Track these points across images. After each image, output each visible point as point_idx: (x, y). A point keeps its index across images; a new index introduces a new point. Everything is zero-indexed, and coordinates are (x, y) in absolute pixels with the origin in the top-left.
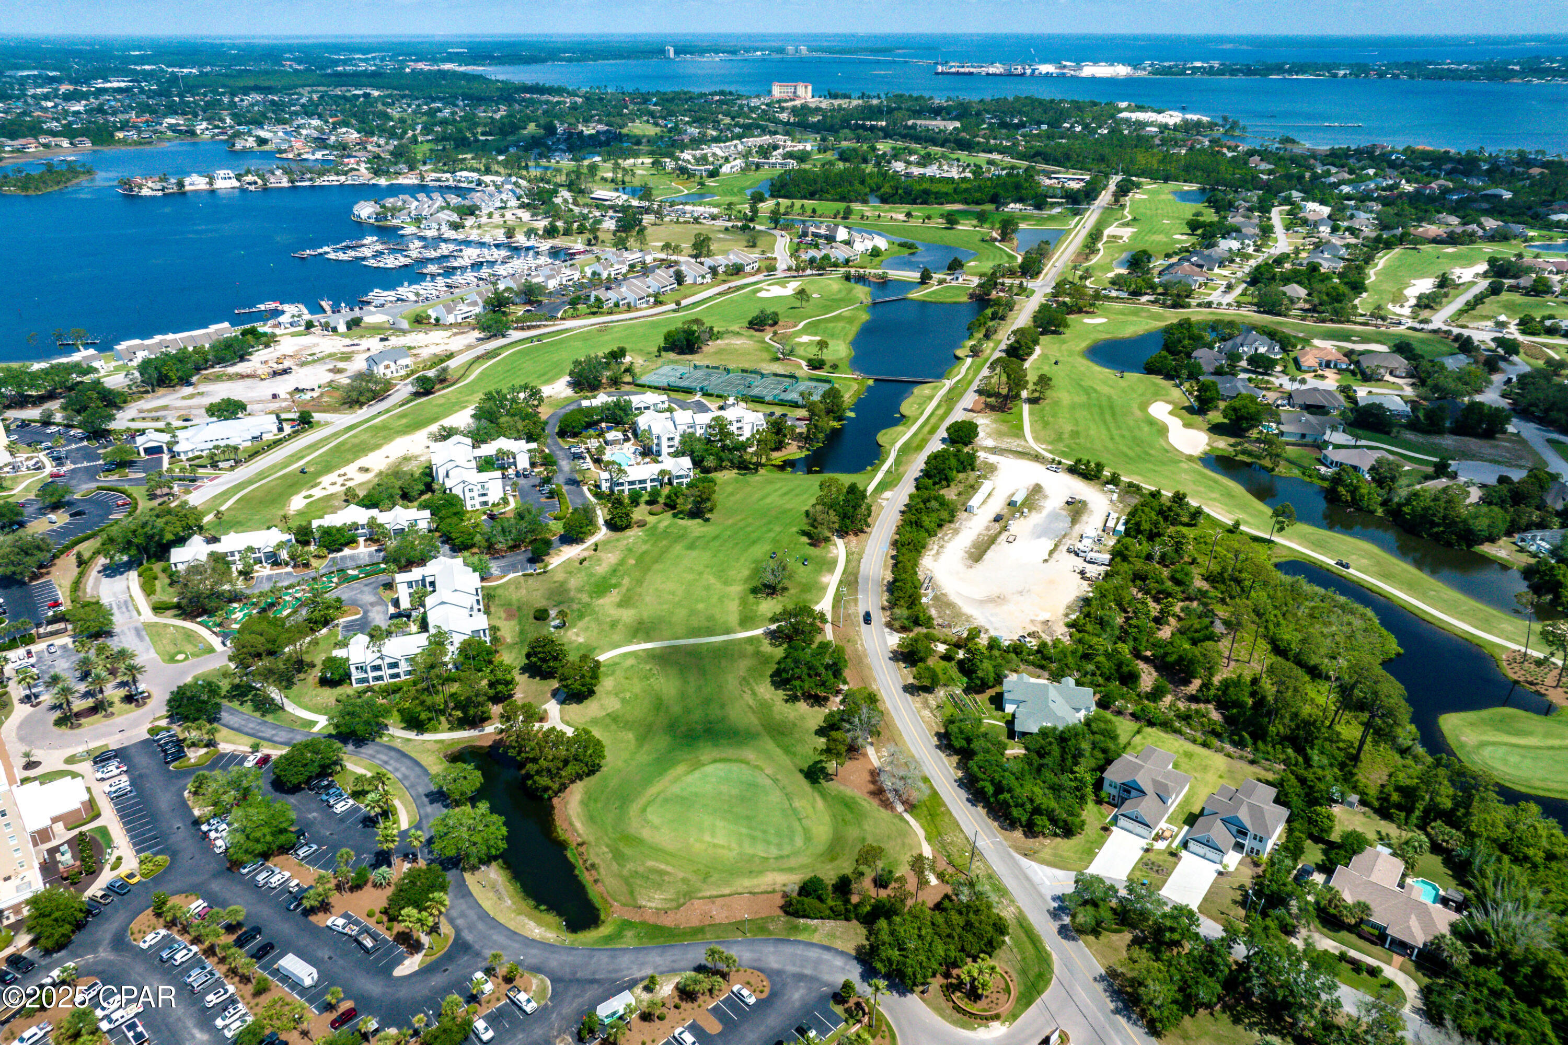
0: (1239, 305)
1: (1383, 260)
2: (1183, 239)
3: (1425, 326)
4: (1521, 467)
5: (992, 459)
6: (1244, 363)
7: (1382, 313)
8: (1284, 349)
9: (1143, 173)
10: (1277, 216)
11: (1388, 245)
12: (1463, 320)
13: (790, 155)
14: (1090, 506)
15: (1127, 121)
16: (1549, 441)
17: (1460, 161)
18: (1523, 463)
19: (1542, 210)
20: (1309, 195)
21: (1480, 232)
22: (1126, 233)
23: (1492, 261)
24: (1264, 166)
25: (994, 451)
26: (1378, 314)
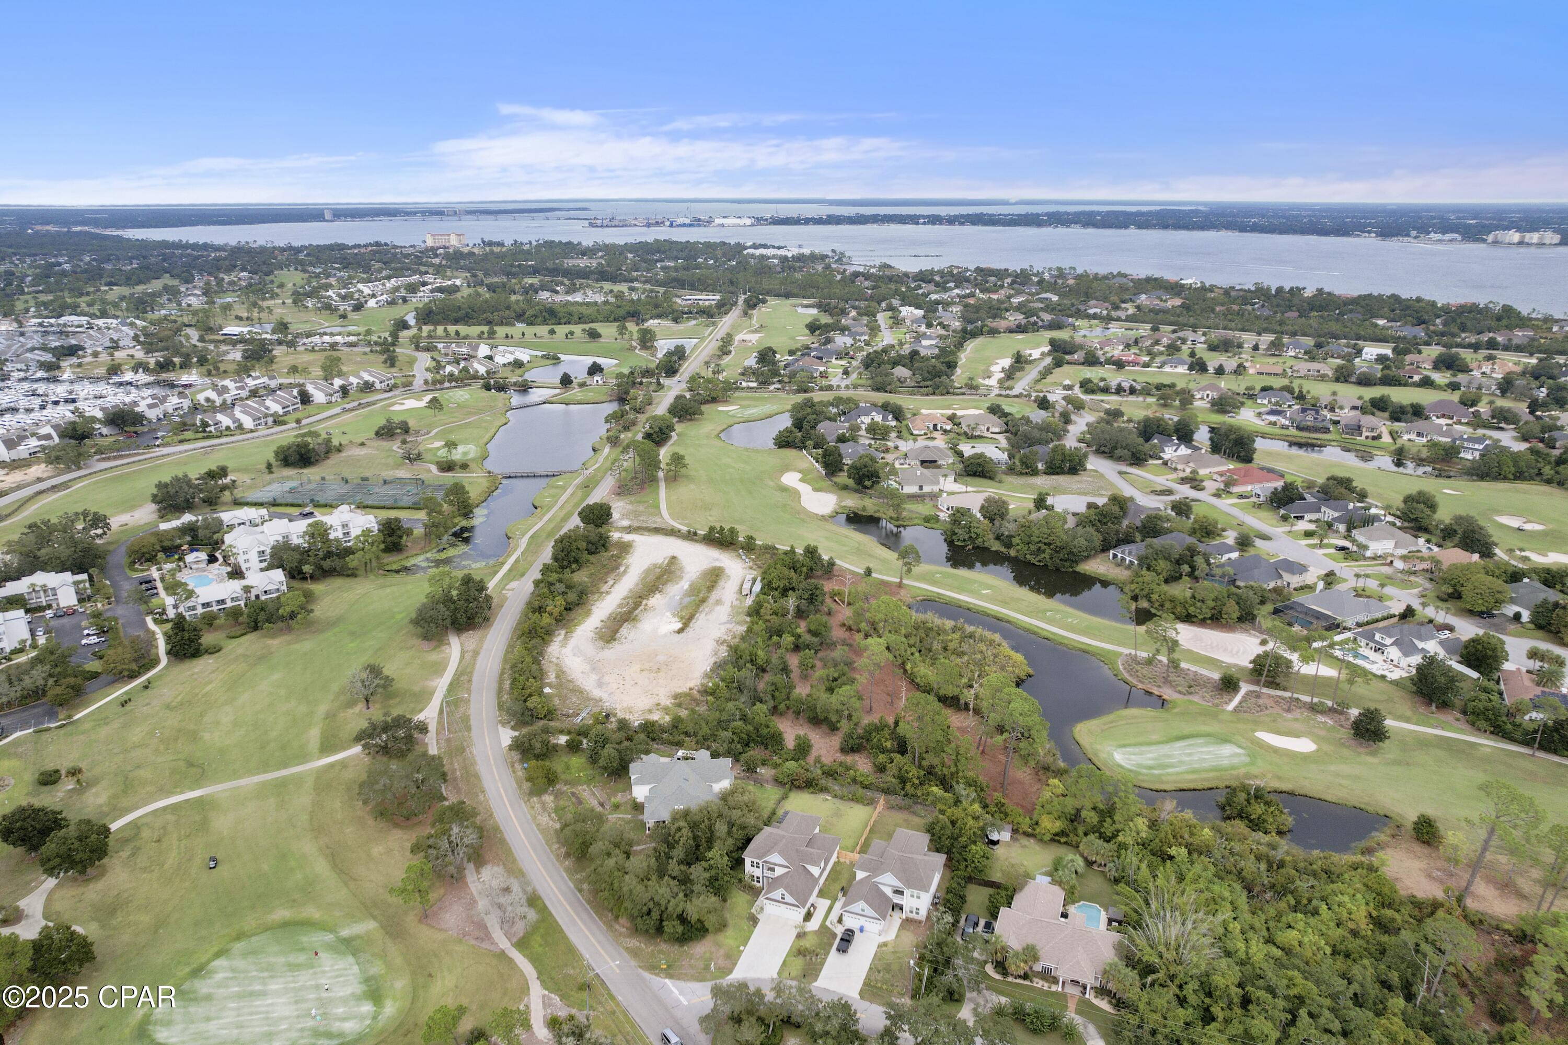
0: (855, 387)
1: (971, 346)
2: (804, 338)
3: (1010, 393)
4: (1102, 495)
5: (627, 537)
6: (863, 433)
7: (974, 383)
8: (897, 418)
9: (768, 293)
10: (882, 318)
11: (974, 335)
12: (1038, 387)
13: (440, 290)
14: (727, 571)
15: (753, 256)
16: (1120, 473)
17: (1017, 276)
18: (1103, 492)
19: (1082, 308)
20: (905, 302)
21: (1040, 323)
22: (754, 338)
23: (1052, 342)
24: (867, 284)
25: (629, 530)
26: (972, 387)
